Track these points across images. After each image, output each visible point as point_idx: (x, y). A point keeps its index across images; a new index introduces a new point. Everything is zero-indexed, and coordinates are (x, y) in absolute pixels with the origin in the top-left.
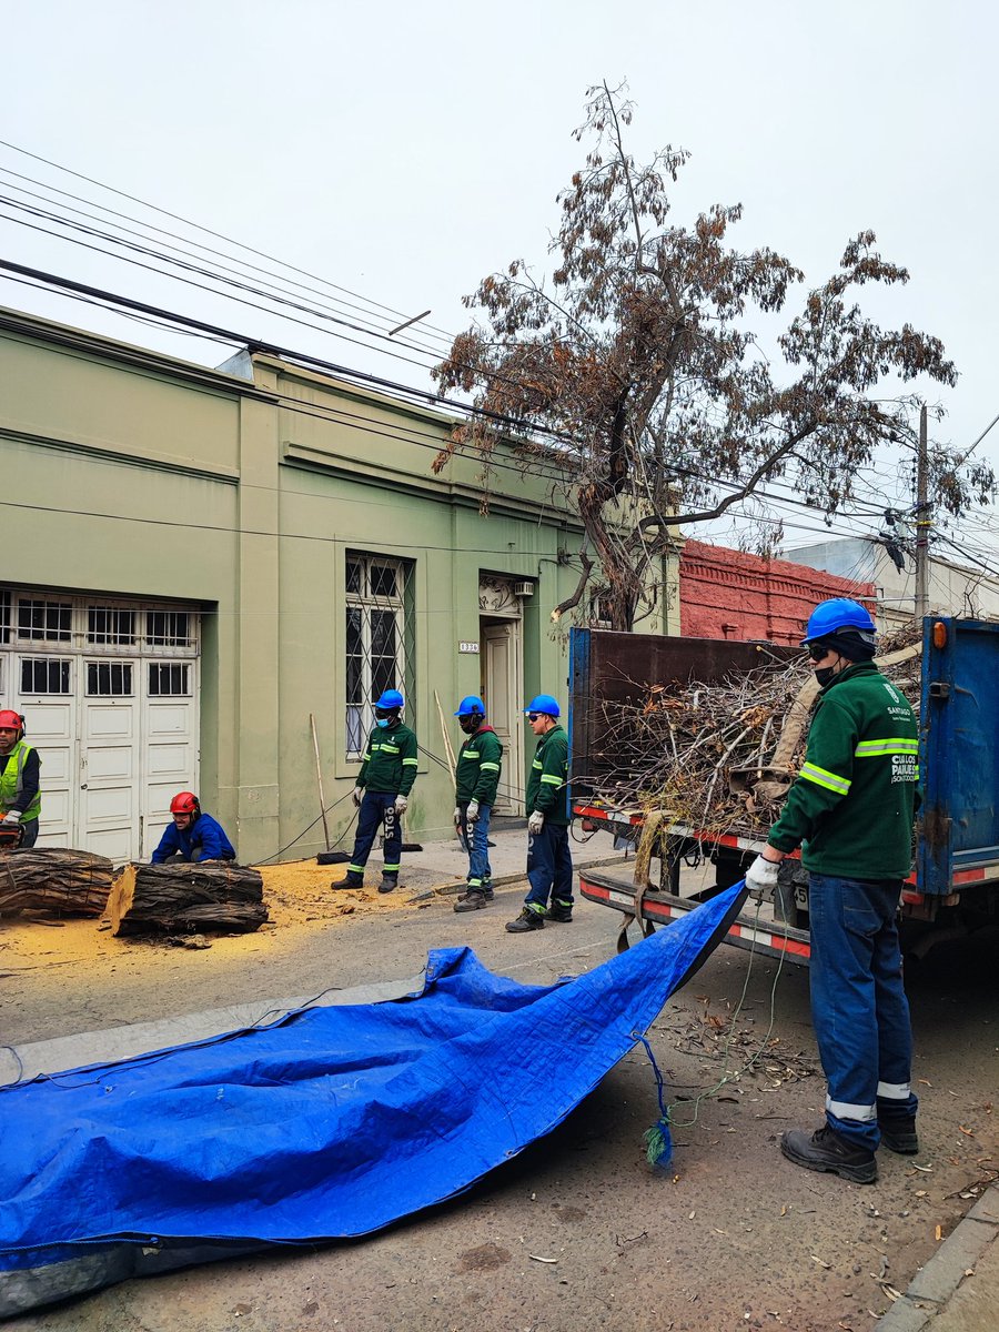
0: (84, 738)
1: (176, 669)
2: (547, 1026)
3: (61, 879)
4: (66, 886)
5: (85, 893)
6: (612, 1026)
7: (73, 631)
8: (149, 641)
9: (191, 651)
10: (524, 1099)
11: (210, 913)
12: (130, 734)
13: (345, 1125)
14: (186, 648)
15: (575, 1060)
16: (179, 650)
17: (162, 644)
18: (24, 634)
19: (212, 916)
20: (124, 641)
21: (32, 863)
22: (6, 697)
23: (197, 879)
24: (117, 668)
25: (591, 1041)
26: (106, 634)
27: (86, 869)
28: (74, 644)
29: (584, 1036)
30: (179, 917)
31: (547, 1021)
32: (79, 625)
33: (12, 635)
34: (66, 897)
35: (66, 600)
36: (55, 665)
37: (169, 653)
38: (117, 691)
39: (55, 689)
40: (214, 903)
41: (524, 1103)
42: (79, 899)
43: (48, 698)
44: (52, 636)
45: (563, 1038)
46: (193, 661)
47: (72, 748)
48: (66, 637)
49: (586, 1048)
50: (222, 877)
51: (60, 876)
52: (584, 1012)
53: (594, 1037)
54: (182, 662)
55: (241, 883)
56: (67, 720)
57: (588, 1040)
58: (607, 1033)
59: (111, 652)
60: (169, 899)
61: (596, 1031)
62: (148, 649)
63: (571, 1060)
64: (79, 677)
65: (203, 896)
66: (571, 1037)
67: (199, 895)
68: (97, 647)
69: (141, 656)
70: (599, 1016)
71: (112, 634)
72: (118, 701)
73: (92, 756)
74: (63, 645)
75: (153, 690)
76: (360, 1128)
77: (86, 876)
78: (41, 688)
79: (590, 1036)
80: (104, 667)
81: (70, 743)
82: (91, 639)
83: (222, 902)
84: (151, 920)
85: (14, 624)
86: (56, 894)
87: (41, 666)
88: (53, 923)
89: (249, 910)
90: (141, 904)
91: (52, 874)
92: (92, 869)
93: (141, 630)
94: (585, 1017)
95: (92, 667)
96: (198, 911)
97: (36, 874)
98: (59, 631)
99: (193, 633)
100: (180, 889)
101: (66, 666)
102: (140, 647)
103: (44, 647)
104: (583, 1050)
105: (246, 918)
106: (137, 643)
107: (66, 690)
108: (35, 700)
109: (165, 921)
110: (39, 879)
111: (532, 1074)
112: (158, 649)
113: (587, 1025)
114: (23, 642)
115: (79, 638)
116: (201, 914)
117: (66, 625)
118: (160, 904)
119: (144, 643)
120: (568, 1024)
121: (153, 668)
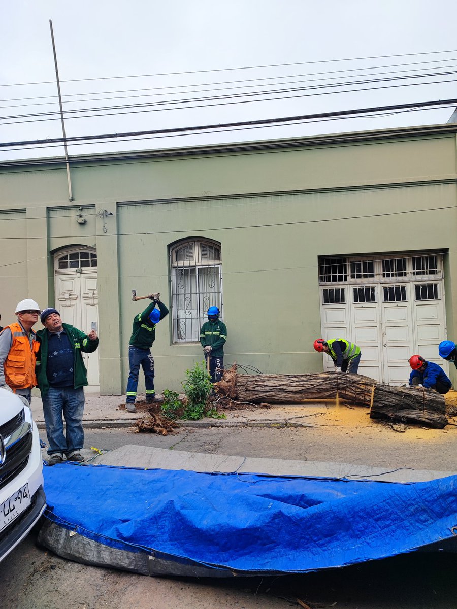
0: (384, 323)
1: (430, 286)
2: (398, 500)
3: (352, 387)
4: (354, 391)
5: (363, 395)
6: (444, 519)
7: (374, 273)
8: (414, 273)
9: (439, 276)
10: (368, 541)
11: (413, 414)
12: (406, 320)
13: (261, 519)
14: (435, 275)
15: (410, 531)
16: (432, 276)
17: (421, 274)
18: (353, 276)
19: (414, 416)
20: (400, 275)
21: (340, 379)
22: (347, 305)
23: (405, 396)
24: (397, 288)
25: (426, 523)
26: (390, 272)
27: (363, 384)
28: (376, 279)
29: (422, 518)
30: (397, 414)
31: (399, 497)
32: (378, 269)
33: (348, 277)
34: (354, 396)
35: (371, 259)
36: (368, 289)
37: (425, 279)
38: (398, 299)
39: (368, 300)
40: (416, 409)
41: (368, 543)
42: (361, 398)
43: (366, 304)
44: (365, 276)
45: (407, 513)
46: (440, 282)
47: (378, 327)
48: (372, 276)
49: (421, 526)
50: (420, 396)
51: (351, 386)
52: (427, 502)
53: (429, 522)
54: (433, 282)
55: (431, 401)
56: (375, 314)
57: (424, 522)
58: (439, 523)
59: (394, 281)
60: (391, 404)
61: (432, 518)
62: (414, 277)
63: (408, 530)
64: (379, 294)
65: (409, 405)
66: (412, 515)
67: (407, 404)
68: (387, 279)
69: (410, 281)
70: (437, 509)
71: (394, 272)
72: (399, 304)
73: (388, 331)
74: (370, 280)
75: (418, 298)
76: (269, 523)
77: (363, 387)
78: (362, 300)
79: (426, 520)
80: (391, 289)
81: (377, 324)
82: (384, 275)
83: (421, 410)
84: (383, 413)
85: (349, 272)
86: (350, 394)
87: (361, 290)
88: (351, 407)
89: (436, 416)
90: (377, 404)
91: (347, 384)
92: (365, 384)
93: (409, 268)
94: (426, 506)
95: (385, 289)
96: (407, 412)
97: (340, 383)
98: (368, 273)
99: (440, 266)
100: (396, 400)
101: (373, 289)
102: (410, 277)
103: (362, 282)
104: (418, 527)
105: (433, 421)
106: (408, 275)
107: (373, 300)
108: (360, 305)
109: (390, 414)
110: (342, 386)
111: (380, 527)
112: (419, 277)
113: (427, 512)
114: (353, 280)
115: (378, 276)
116: (409, 414)
117: (372, 270)
118: (386, 406)
119: (411, 275)
120: (413, 505)
121: (417, 287)
